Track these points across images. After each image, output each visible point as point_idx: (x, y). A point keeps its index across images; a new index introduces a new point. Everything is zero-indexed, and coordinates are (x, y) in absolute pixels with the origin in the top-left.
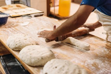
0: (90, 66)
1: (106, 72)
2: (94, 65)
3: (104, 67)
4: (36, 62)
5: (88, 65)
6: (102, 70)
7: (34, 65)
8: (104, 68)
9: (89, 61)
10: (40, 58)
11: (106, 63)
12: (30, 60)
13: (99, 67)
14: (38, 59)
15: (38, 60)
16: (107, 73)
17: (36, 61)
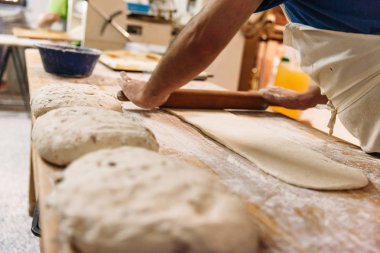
0: (285, 211)
1: (350, 246)
2: (304, 213)
3: (345, 228)
4: (67, 147)
5: (278, 206)
6: (330, 233)
7: (56, 157)
8: (345, 233)
9: (287, 198)
10: (86, 138)
11: (362, 218)
12: (50, 137)
13: (326, 223)
14: (79, 138)
15: (77, 144)
16: (351, 250)
17: (68, 143)
